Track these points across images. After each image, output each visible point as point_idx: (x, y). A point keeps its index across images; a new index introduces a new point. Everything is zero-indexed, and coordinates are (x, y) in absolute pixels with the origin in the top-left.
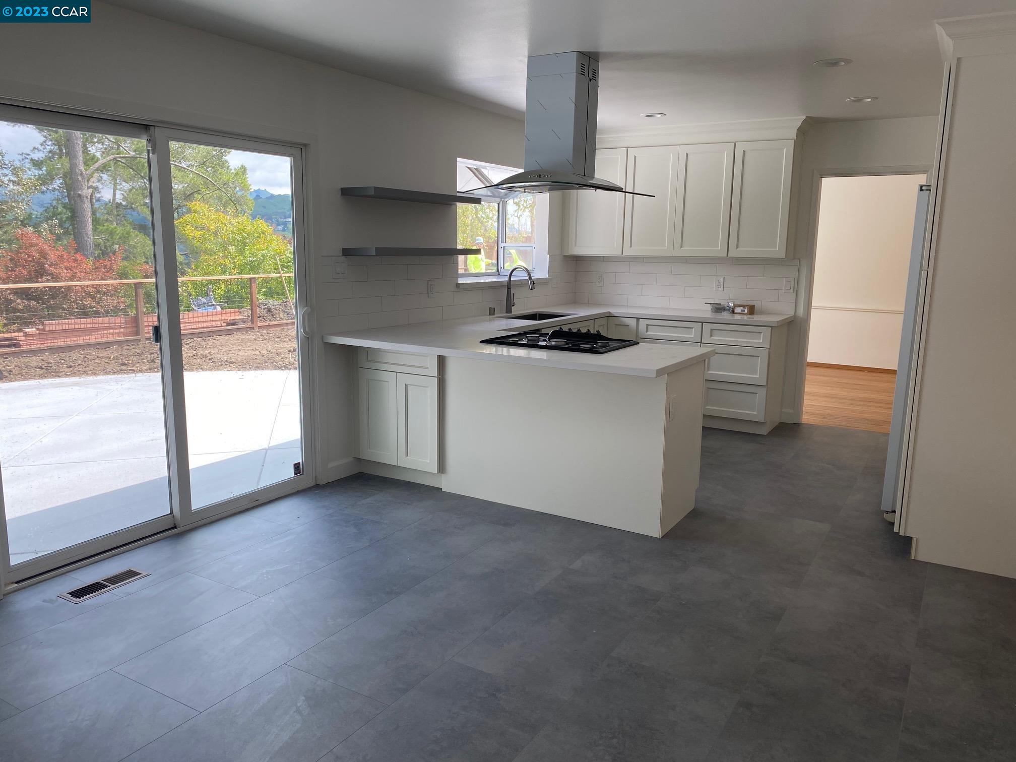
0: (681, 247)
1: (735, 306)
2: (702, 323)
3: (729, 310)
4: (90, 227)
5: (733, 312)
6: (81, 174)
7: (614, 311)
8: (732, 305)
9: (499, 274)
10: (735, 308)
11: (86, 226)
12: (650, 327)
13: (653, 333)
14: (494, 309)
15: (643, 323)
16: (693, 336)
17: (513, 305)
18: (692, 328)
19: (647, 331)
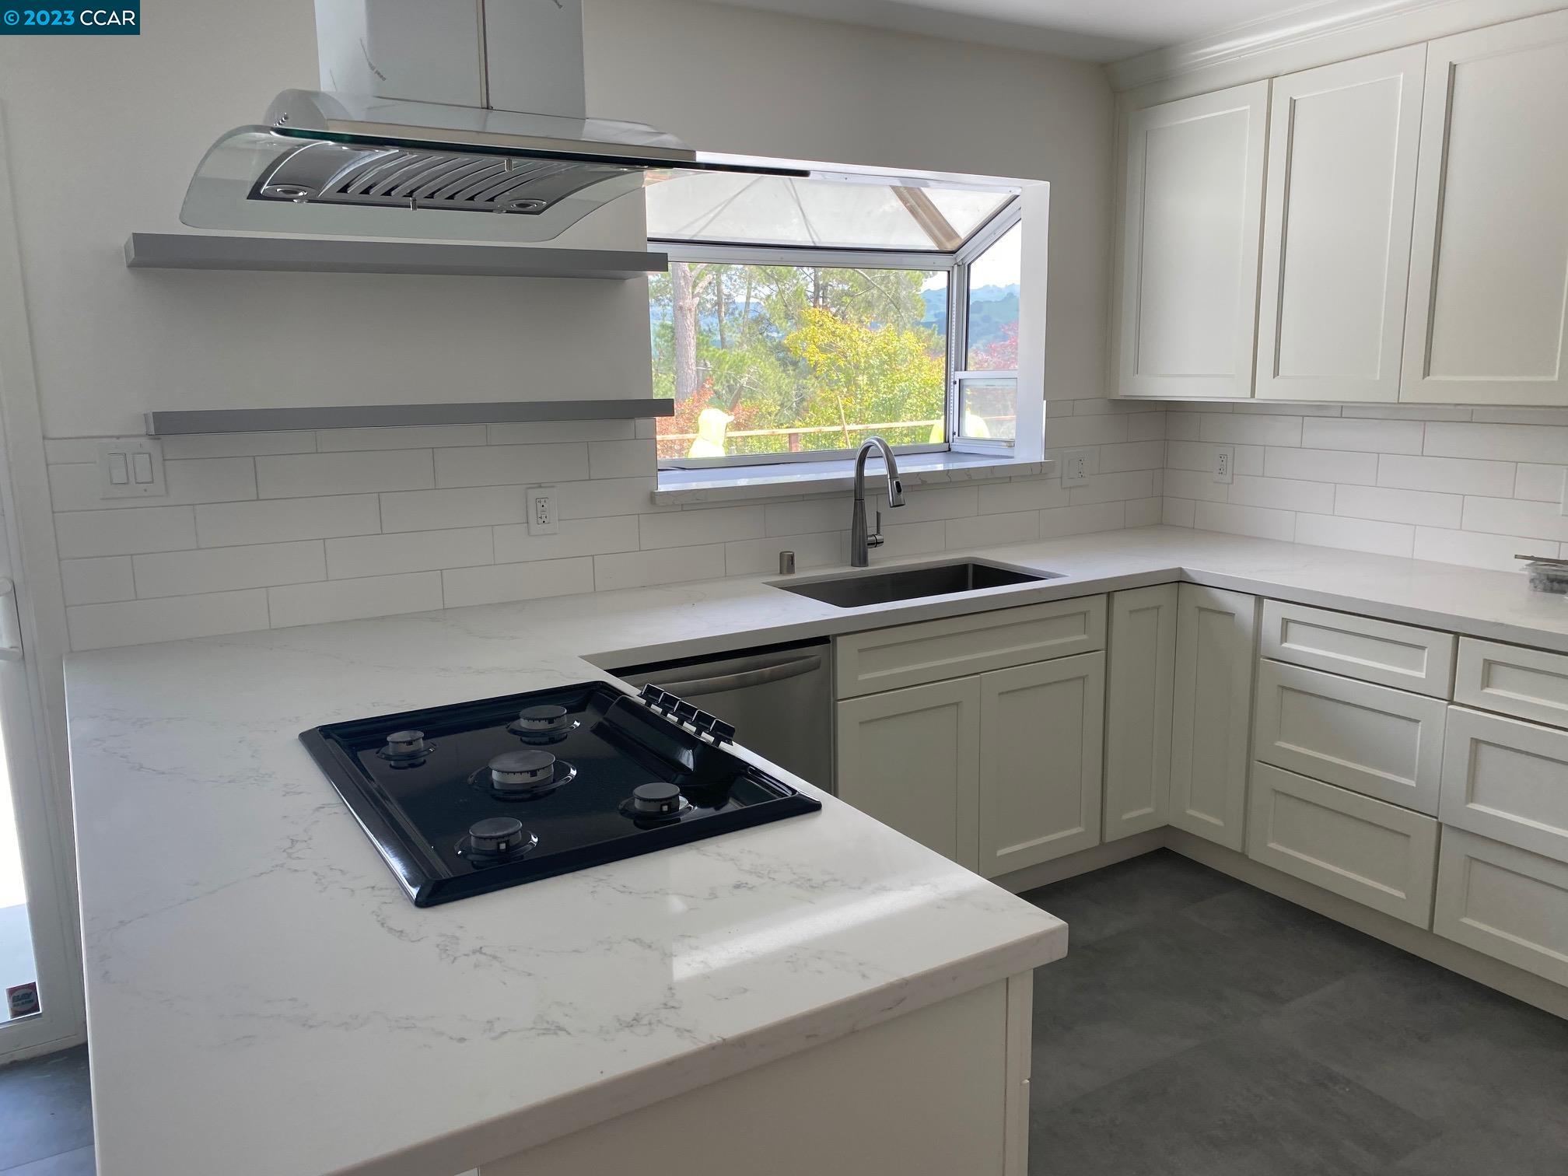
0: (1426, 373)
2: (1457, 635)
4: (692, 352)
6: (684, 277)
7: (1199, 563)
9: (950, 450)
11: (687, 351)
12: (1291, 625)
13: (1299, 647)
14: (792, 557)
15: (1273, 613)
16: (1423, 675)
17: (873, 544)
18: (1423, 648)
19: (1284, 638)
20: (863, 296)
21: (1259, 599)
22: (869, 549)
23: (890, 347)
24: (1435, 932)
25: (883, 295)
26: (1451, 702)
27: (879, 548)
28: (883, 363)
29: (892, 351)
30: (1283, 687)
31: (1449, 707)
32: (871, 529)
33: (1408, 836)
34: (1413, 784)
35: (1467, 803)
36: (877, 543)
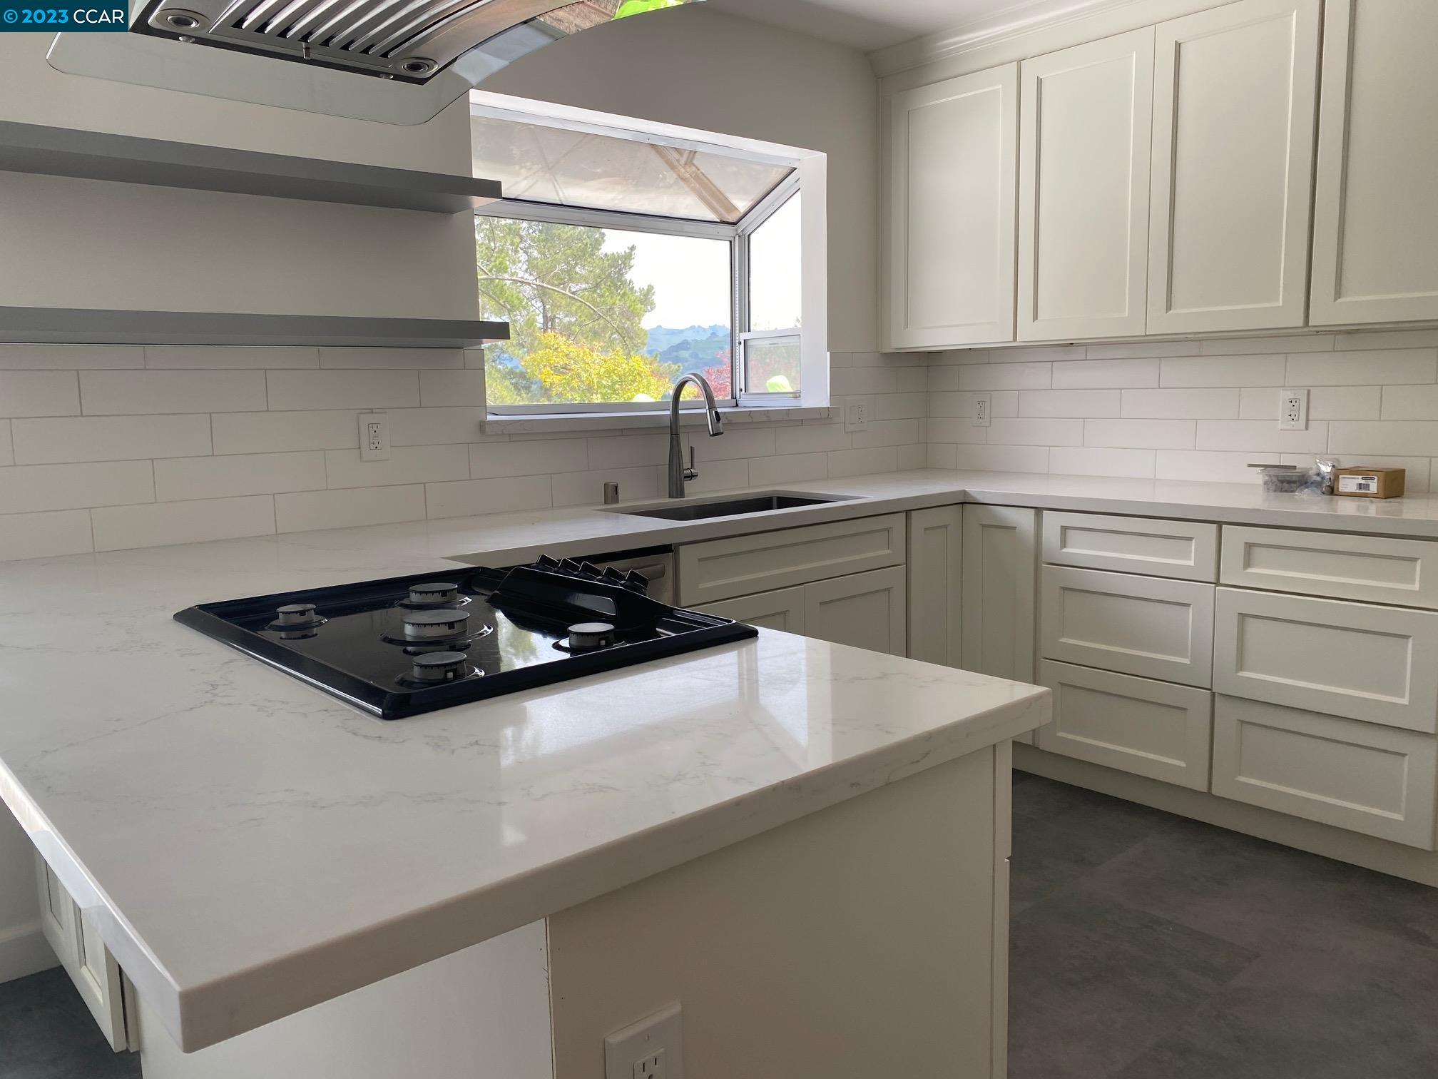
0: (1169, 307)
1: (1338, 472)
2: (1220, 524)
3: (1318, 485)
5: (1332, 491)
7: (978, 488)
8: (1326, 469)
9: (737, 405)
10: (1336, 478)
12: (1070, 532)
13: (1078, 550)
14: (616, 487)
15: (1052, 523)
16: (1191, 563)
17: (689, 477)
18: (1190, 539)
19: (1064, 543)
20: (591, 325)
21: (1039, 510)
22: (685, 482)
23: (620, 369)
24: (1213, 792)
25: (609, 325)
26: (1217, 583)
27: (693, 481)
28: (614, 383)
29: (622, 372)
30: (1065, 589)
31: (1217, 588)
32: (687, 464)
33: (1185, 709)
34: (1187, 661)
35: (1236, 672)
36: (693, 476)
